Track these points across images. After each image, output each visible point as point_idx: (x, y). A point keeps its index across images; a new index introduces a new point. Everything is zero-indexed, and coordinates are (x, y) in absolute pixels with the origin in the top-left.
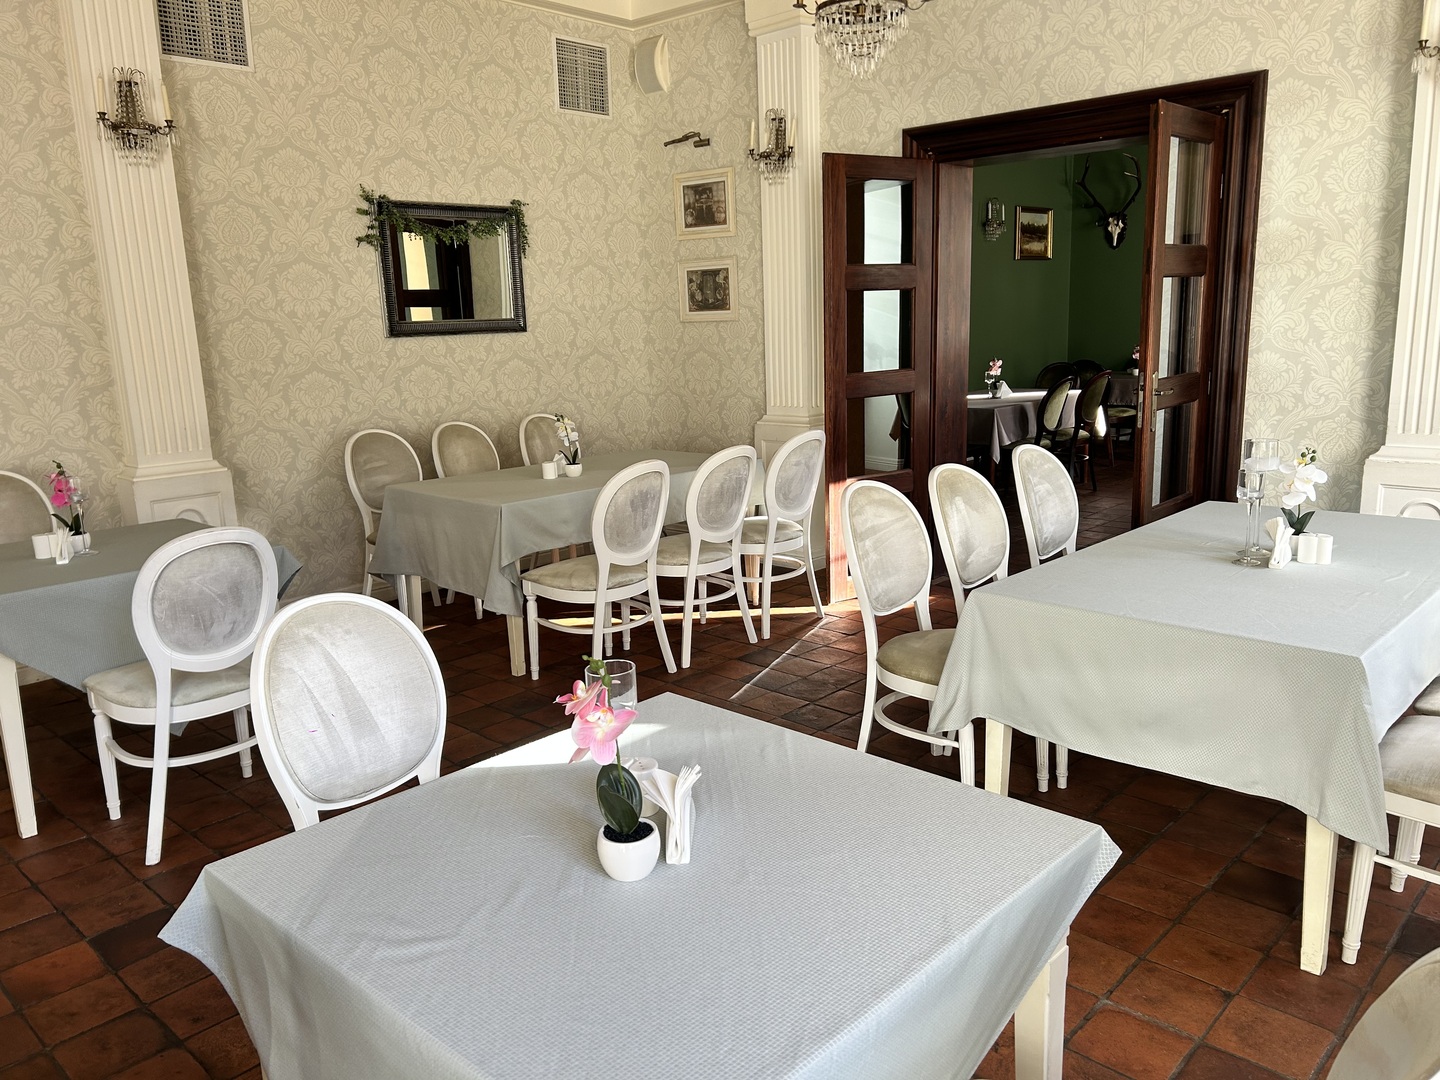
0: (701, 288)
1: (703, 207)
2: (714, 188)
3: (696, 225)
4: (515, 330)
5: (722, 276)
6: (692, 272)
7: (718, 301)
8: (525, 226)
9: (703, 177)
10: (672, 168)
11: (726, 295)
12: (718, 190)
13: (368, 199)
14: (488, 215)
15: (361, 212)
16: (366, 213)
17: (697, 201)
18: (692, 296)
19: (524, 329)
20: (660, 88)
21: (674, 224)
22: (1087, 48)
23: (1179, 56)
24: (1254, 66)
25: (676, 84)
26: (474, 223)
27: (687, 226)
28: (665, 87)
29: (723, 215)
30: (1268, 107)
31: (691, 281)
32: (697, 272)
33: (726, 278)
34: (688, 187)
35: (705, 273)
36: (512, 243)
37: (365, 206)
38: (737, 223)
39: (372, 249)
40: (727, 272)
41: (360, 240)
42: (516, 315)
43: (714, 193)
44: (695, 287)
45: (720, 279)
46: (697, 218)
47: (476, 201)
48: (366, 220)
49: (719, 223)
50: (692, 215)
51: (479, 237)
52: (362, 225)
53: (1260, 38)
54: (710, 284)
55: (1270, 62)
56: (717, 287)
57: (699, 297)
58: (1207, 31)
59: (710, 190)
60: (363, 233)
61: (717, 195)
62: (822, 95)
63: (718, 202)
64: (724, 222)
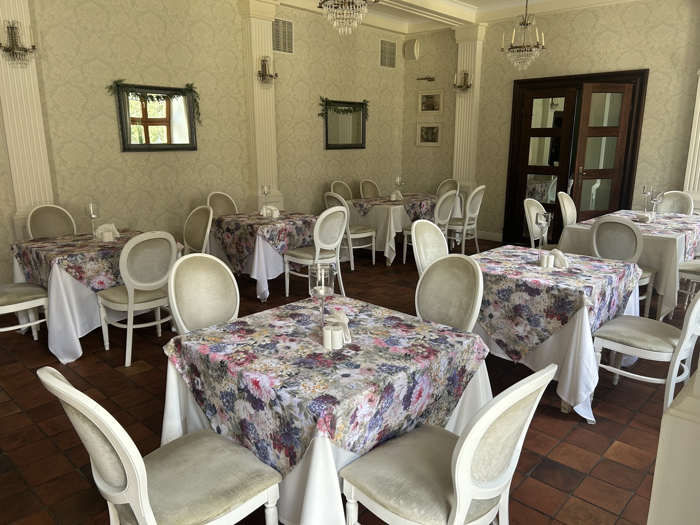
0: (426, 133)
1: (430, 104)
2: (435, 97)
3: (426, 110)
4: (362, 148)
5: (436, 129)
6: (423, 127)
9: (430, 93)
10: (417, 88)
11: (437, 137)
13: (323, 101)
15: (320, 104)
16: (323, 105)
17: (427, 101)
18: (422, 136)
20: (416, 59)
21: (417, 109)
22: (586, 57)
23: (619, 62)
24: (645, 67)
25: (421, 57)
27: (422, 110)
28: (417, 58)
29: (438, 107)
30: (648, 81)
31: (422, 131)
32: (425, 127)
33: (437, 131)
34: (424, 96)
35: (428, 128)
38: (443, 110)
39: (322, 118)
41: (319, 115)
44: (424, 133)
45: (435, 131)
46: (427, 107)
49: (436, 110)
50: (425, 106)
53: (647, 58)
54: (430, 132)
55: (650, 66)
56: (433, 134)
57: (425, 137)
58: (629, 54)
59: (433, 97)
60: (320, 112)
61: (436, 100)
62: (482, 66)
63: (436, 102)
64: (438, 109)
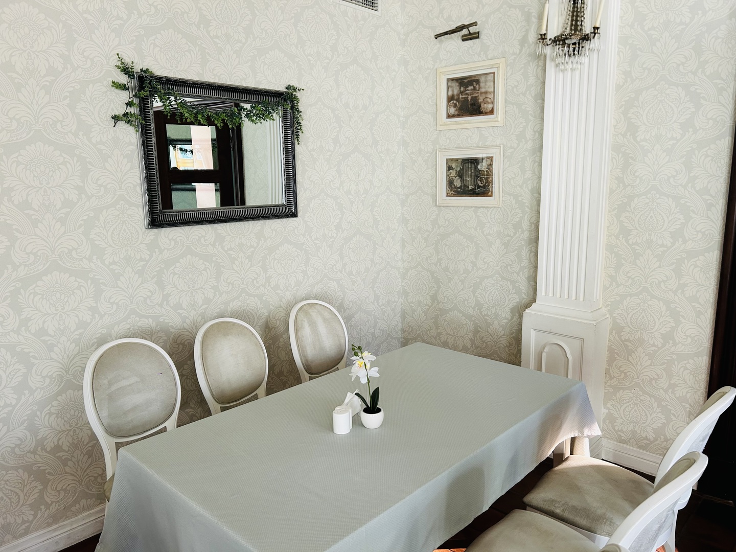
0: (460, 175)
1: (469, 98)
2: (482, 79)
3: (459, 116)
4: (286, 216)
5: (485, 164)
6: (452, 160)
7: (479, 187)
8: (298, 111)
9: (469, 70)
10: (435, 60)
11: (489, 182)
12: (486, 81)
13: (126, 71)
14: (262, 98)
15: (118, 85)
16: (124, 87)
17: (461, 93)
18: (450, 183)
19: (295, 215)
21: (435, 115)
26: (247, 106)
27: (449, 116)
29: (490, 106)
31: (450, 168)
32: (457, 160)
33: (490, 166)
34: (453, 80)
35: (465, 161)
36: (285, 128)
37: (123, 79)
38: (506, 112)
40: (492, 161)
41: (116, 118)
42: (288, 201)
43: (482, 85)
44: (453, 173)
45: (483, 167)
46: (460, 109)
47: (250, 84)
48: (125, 96)
49: (486, 114)
50: (455, 106)
51: (253, 121)
52: (120, 101)
54: (471, 171)
56: (478, 174)
57: (458, 183)
59: (478, 82)
60: (121, 110)
61: (485, 86)
63: (486, 93)
64: (492, 112)
